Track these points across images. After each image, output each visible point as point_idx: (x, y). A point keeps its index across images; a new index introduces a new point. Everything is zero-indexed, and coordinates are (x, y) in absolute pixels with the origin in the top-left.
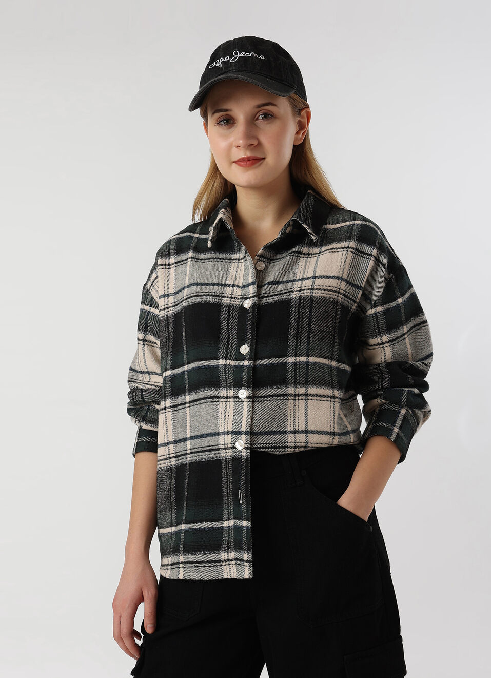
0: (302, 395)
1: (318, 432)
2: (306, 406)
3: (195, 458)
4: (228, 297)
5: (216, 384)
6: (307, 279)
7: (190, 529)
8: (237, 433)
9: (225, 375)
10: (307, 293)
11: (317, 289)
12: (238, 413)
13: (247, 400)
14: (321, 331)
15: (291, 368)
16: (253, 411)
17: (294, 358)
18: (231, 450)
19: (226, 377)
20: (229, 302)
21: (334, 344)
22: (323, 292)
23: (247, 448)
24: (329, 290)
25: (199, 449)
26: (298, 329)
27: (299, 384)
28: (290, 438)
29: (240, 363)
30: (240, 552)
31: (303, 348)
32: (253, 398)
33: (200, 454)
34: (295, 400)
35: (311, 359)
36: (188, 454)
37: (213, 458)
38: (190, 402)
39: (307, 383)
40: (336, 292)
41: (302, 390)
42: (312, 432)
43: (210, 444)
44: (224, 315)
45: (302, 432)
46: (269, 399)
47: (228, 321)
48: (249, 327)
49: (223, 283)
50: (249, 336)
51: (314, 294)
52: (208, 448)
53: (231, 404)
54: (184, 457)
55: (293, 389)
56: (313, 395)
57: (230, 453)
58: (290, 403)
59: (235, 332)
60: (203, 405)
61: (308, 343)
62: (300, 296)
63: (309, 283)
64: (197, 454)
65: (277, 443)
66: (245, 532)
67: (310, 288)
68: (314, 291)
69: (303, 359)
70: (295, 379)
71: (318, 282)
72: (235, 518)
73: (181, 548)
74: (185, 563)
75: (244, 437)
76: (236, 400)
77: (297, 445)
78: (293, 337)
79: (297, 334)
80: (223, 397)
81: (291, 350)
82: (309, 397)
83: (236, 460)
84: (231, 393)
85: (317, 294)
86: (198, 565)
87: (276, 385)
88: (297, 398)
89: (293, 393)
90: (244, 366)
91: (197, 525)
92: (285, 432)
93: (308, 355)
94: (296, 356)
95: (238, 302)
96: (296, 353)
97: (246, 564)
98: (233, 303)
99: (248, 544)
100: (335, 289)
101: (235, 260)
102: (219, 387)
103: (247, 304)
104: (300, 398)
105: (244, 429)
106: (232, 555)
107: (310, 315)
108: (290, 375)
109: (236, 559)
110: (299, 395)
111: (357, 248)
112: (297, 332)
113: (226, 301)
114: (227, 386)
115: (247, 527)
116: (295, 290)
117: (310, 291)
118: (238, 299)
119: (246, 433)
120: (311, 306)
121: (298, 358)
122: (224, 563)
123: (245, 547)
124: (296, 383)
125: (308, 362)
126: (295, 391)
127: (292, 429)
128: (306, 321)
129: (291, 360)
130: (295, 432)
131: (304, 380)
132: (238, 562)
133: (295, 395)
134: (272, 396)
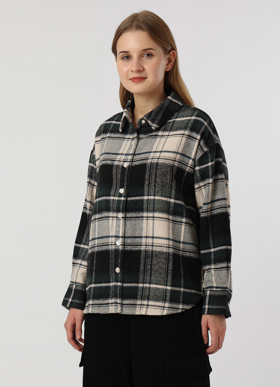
0: (151, 217)
1: (159, 238)
2: (153, 223)
3: (99, 249)
4: (117, 161)
5: (108, 210)
6: (157, 152)
7: (97, 287)
8: (117, 237)
9: (113, 205)
10: (155, 161)
11: (161, 159)
12: (118, 226)
13: (122, 219)
14: (162, 182)
15: (145, 202)
16: (125, 225)
17: (147, 197)
18: (114, 246)
19: (113, 206)
20: (117, 163)
21: (171, 189)
22: (164, 160)
23: (122, 245)
24: (168, 159)
25: (101, 244)
26: (149, 181)
27: (150, 211)
28: (143, 240)
29: (120, 198)
30: (117, 299)
31: (152, 192)
32: (125, 218)
33: (101, 247)
34: (147, 220)
35: (157, 198)
36: (96, 247)
37: (106, 249)
38: (98, 219)
39: (154, 211)
40: (173, 160)
41: (151, 215)
42: (156, 238)
43: (106, 242)
44: (114, 171)
45: (150, 237)
46: (134, 219)
47: (116, 175)
48: (126, 179)
49: (117, 153)
50: (126, 184)
51: (159, 161)
52: (105, 244)
53: (115, 221)
54: (94, 248)
55: (146, 214)
56: (157, 217)
57: (113, 247)
58: (145, 221)
59: (119, 181)
60: (104, 221)
61: (155, 189)
62: (151, 162)
63: (157, 155)
64: (100, 247)
65: (137, 243)
66: (118, 288)
67: (158, 157)
68: (159, 160)
69: (152, 197)
70: (148, 208)
71: (163, 154)
72: (115, 281)
73: (91, 297)
74: (92, 305)
75: (121, 239)
76: (117, 219)
77: (147, 244)
78: (147, 185)
79: (149, 184)
80: (111, 217)
81: (146, 192)
82: (155, 219)
83: (117, 251)
84: (115, 215)
85: (161, 161)
86: (100, 306)
87: (138, 211)
88: (148, 218)
89: (146, 216)
90: (121, 200)
91: (100, 285)
92: (141, 237)
93: (154, 195)
94: (148, 196)
95: (121, 163)
96: (148, 194)
97: (119, 305)
98: (119, 164)
99: (119, 295)
100: (172, 159)
101: (127, 139)
102: (110, 211)
103: (126, 165)
104: (150, 218)
105: (121, 235)
106: (113, 301)
107: (156, 173)
108: (145, 206)
109: (115, 303)
110: (149, 217)
111: (190, 134)
112: (149, 182)
113: (116, 163)
114: (113, 211)
115: (120, 286)
116: (150, 158)
117: (157, 159)
118: (122, 161)
119: (122, 237)
120: (157, 168)
121: (149, 197)
122: (110, 305)
123: (118, 296)
124: (148, 211)
125: (155, 199)
126: (147, 215)
127: (145, 235)
128: (154, 176)
129: (146, 198)
130: (146, 237)
131: (152, 209)
132: (115, 304)
133: (147, 217)
134: (135, 217)
